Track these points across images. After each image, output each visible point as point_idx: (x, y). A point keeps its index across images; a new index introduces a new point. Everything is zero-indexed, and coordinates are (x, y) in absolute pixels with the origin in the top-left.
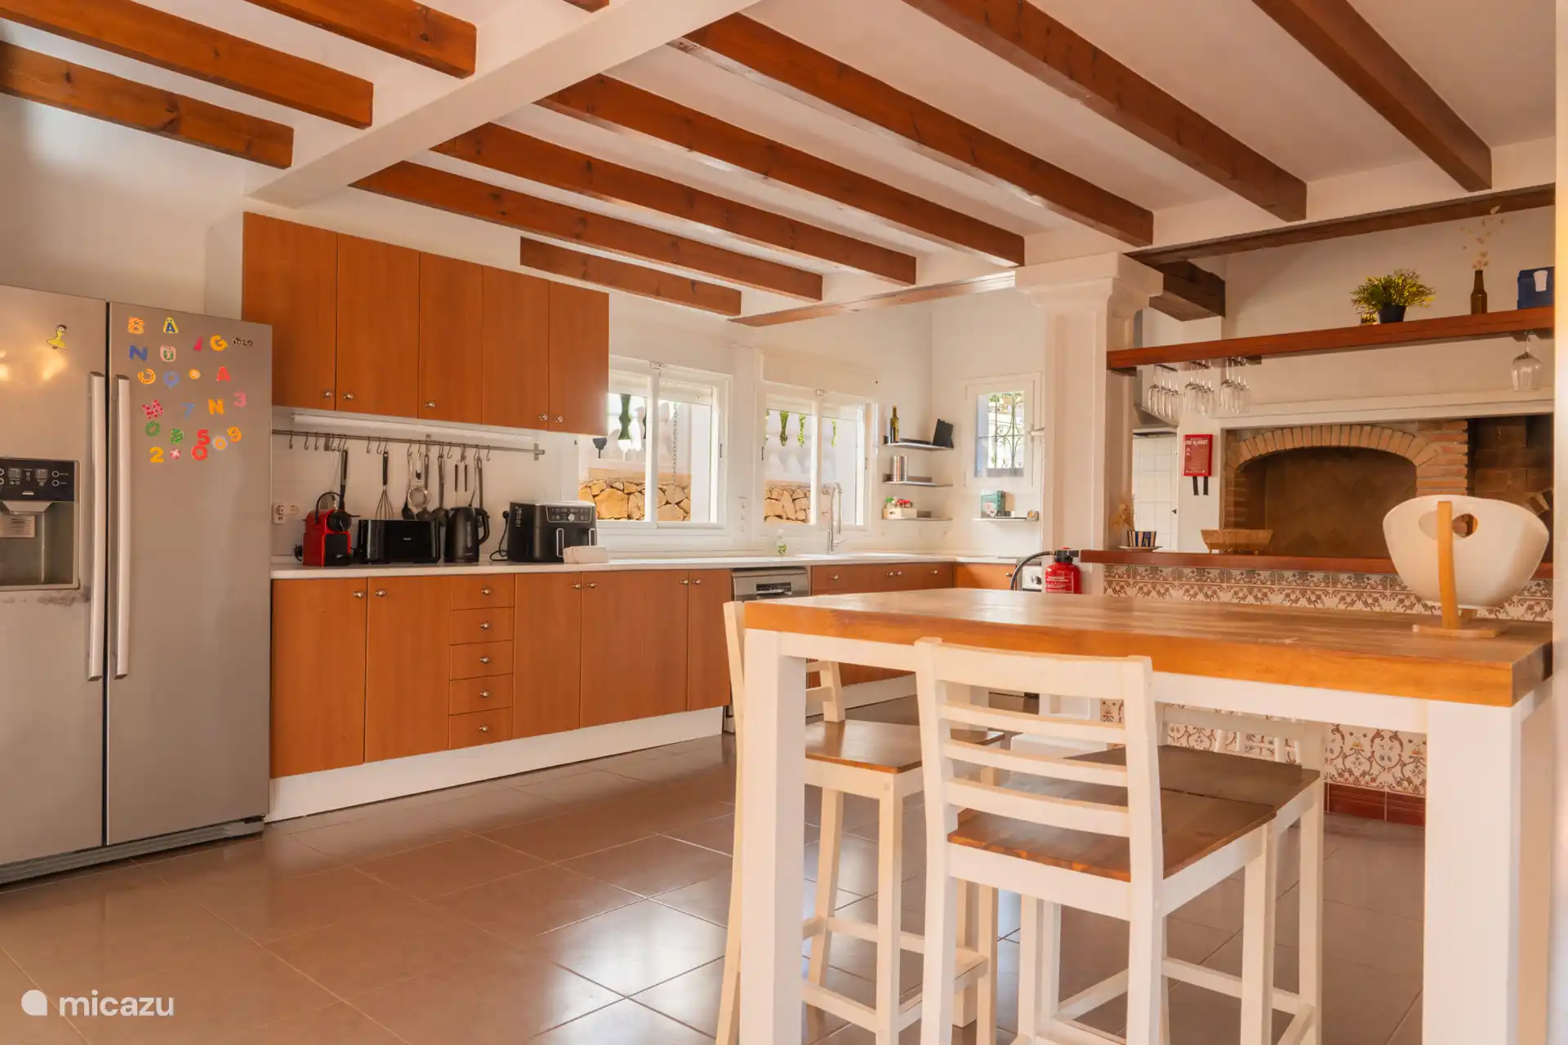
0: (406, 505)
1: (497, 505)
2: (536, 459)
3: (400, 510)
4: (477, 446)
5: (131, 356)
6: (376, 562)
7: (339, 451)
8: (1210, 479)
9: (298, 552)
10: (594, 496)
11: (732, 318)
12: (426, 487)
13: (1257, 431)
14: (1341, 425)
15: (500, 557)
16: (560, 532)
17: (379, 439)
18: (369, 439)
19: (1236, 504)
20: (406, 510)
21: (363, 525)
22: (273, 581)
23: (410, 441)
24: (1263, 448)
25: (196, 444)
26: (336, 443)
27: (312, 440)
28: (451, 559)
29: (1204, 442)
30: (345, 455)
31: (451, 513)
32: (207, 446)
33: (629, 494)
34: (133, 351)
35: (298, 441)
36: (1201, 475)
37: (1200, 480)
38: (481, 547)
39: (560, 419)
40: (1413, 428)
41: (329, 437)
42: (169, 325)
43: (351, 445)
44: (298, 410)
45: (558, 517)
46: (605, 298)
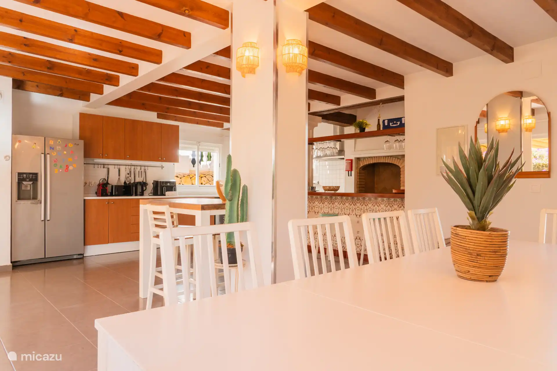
0: (125, 181)
1: (150, 182)
2: (162, 169)
3: (123, 183)
4: (144, 166)
5: (50, 149)
6: (115, 195)
7: (107, 168)
8: (352, 172)
9: (96, 193)
10: (191, 178)
11: (221, 129)
12: (130, 177)
13: (364, 158)
14: (383, 157)
15: (151, 195)
16: (165, 188)
17: (118, 165)
18: (115, 165)
19: (360, 179)
20: (125, 183)
21: (112, 186)
22: (84, 200)
23: (126, 165)
24: (366, 163)
25: (65, 168)
26: (106, 166)
27: (100, 166)
28: (136, 195)
29: (350, 161)
30: (108, 169)
31: (136, 183)
32: (68, 169)
33: (202, 177)
34: (51, 148)
35: (96, 166)
36: (350, 171)
37: (350, 172)
38: (144, 192)
39: (164, 159)
40: (400, 157)
41: (104, 165)
42: (59, 141)
43: (110, 167)
44: (95, 159)
45: (165, 184)
46: (178, 127)
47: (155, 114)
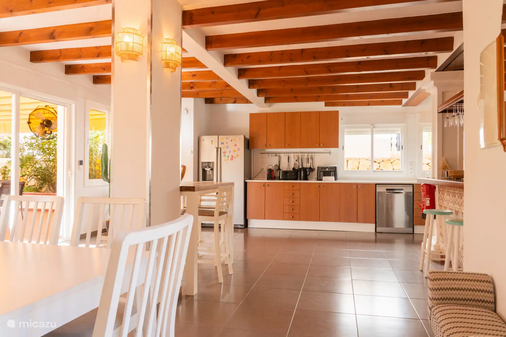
3: (292, 168)
4: (311, 153)
5: (222, 144)
7: (278, 156)
12: (298, 163)
15: (316, 179)
17: (287, 153)
18: (284, 153)
23: (294, 153)
25: (231, 158)
35: (270, 155)
39: (322, 145)
41: (276, 154)
42: (227, 138)
45: (323, 169)
46: (337, 112)
47: (323, 103)
